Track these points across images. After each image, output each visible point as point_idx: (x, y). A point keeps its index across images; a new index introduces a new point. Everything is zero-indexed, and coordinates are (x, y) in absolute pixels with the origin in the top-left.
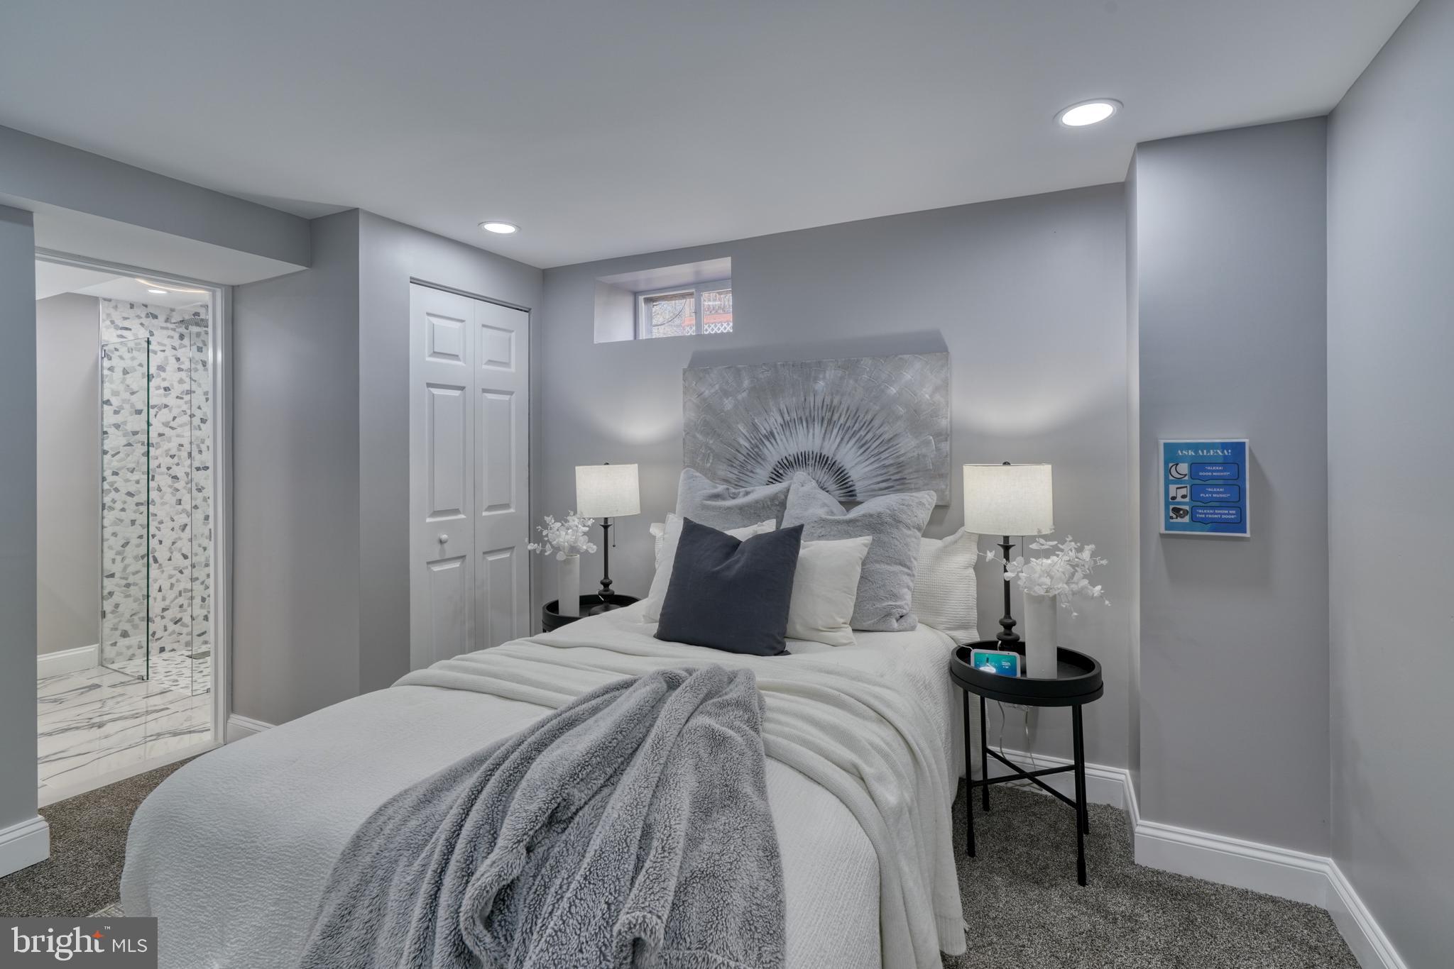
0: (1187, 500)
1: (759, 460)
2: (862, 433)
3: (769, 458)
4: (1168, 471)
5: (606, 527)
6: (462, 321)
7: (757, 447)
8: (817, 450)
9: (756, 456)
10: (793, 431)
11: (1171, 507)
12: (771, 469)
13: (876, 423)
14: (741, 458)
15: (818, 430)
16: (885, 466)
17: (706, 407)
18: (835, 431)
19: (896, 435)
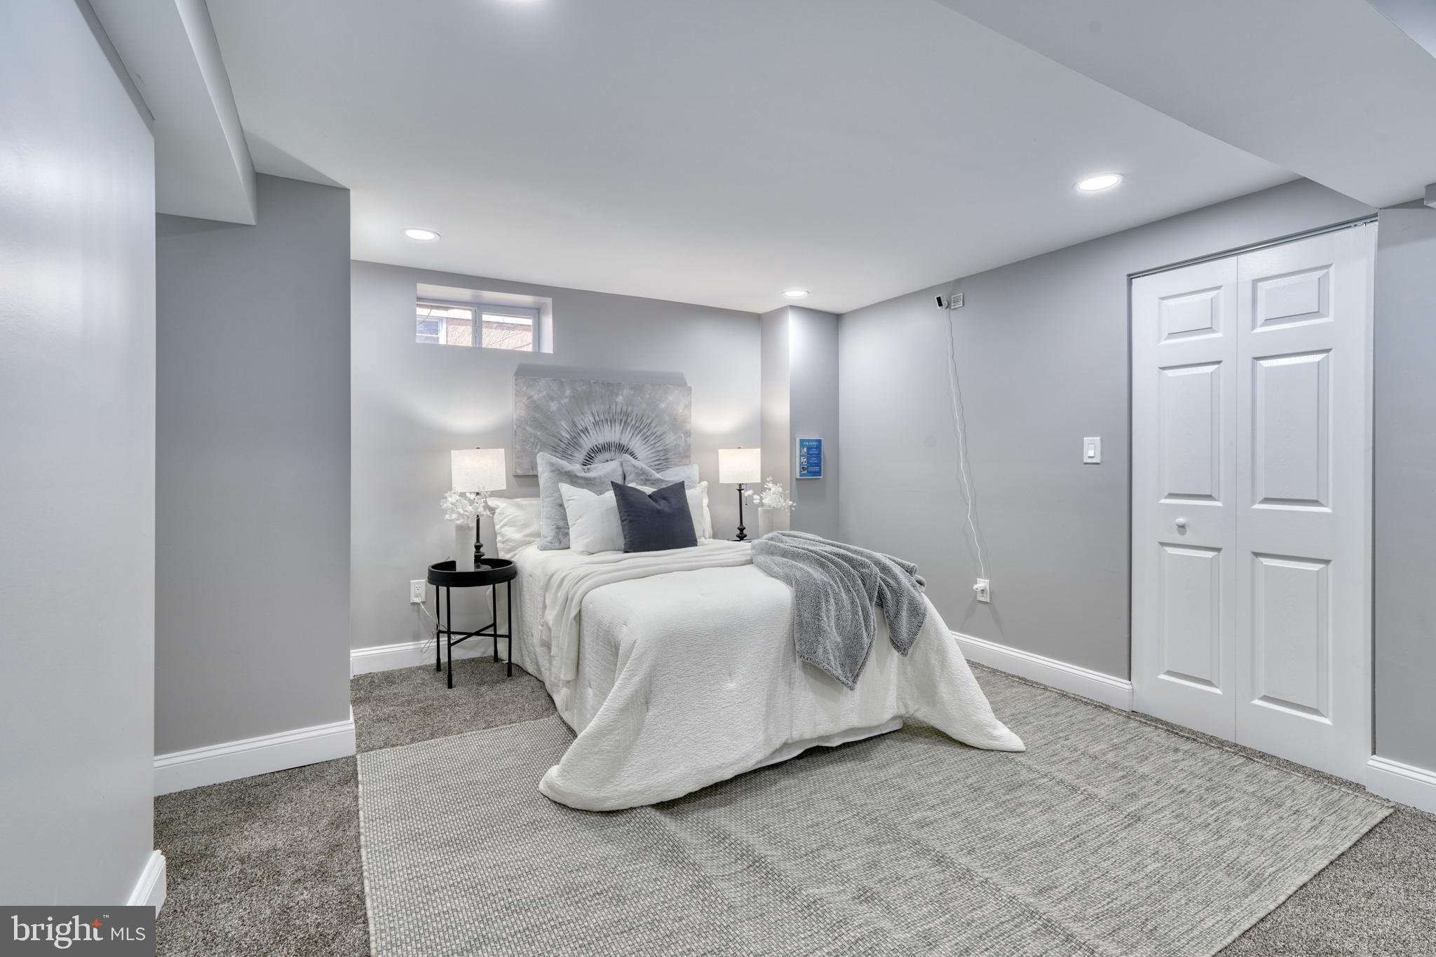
0: (806, 463)
1: (577, 447)
2: (645, 430)
3: (584, 446)
4: (800, 451)
7: (576, 438)
8: (617, 441)
9: (574, 443)
10: (602, 428)
11: (802, 467)
12: (585, 453)
13: (653, 425)
14: (563, 446)
15: (618, 428)
16: (658, 451)
17: (535, 406)
18: (629, 429)
19: (664, 433)
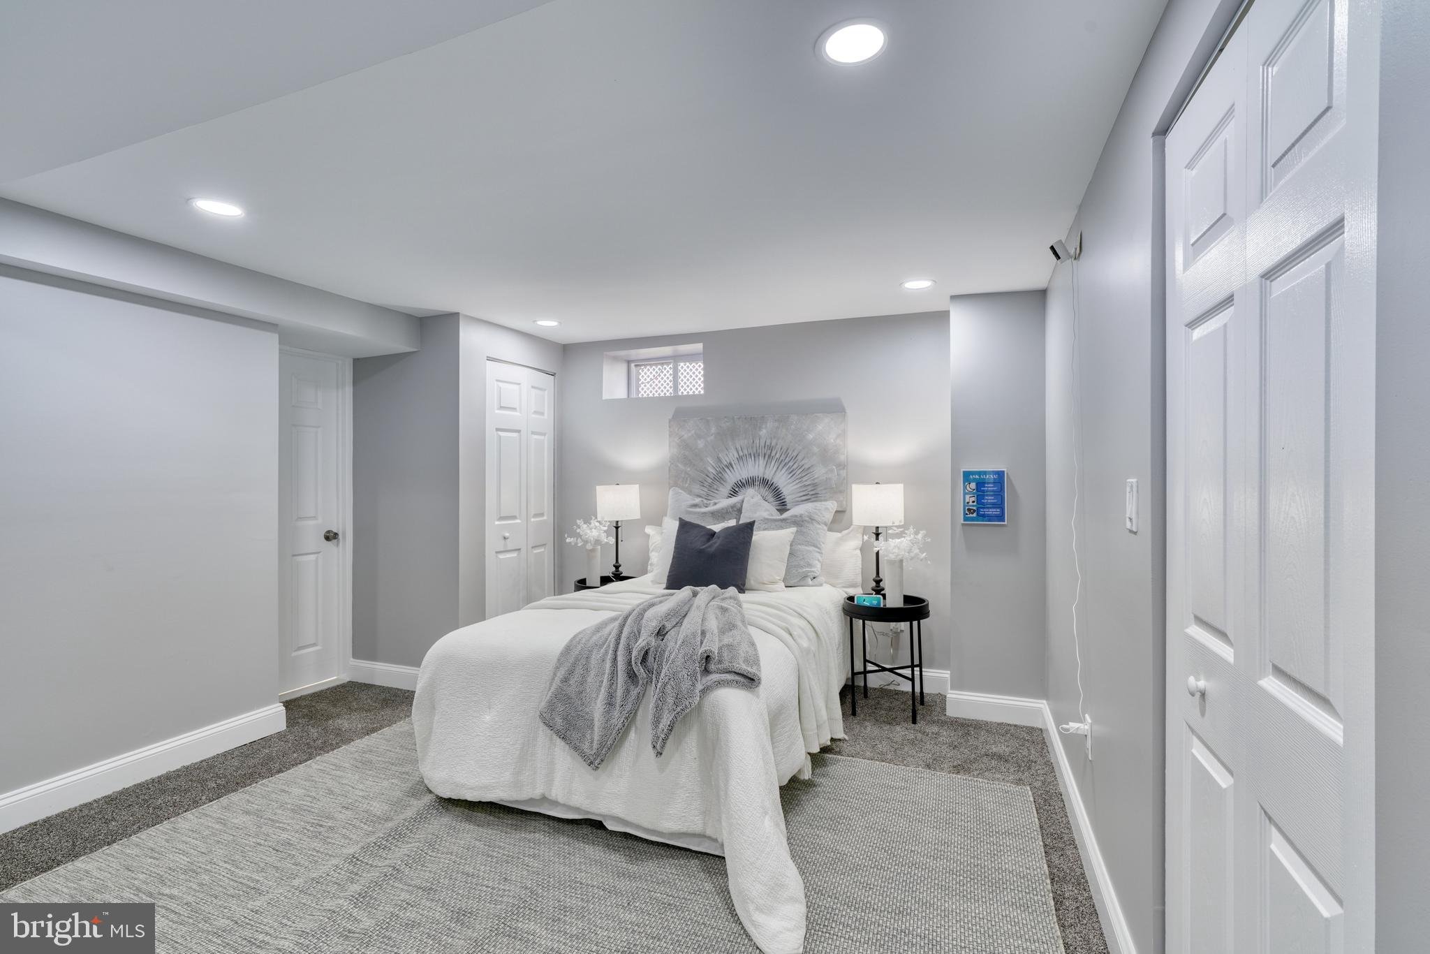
0: (975, 504)
1: (722, 482)
2: (791, 464)
3: (729, 480)
4: (965, 487)
5: (617, 528)
6: (519, 384)
7: (721, 473)
8: (761, 475)
9: (719, 479)
10: (745, 463)
11: (967, 508)
12: (730, 488)
13: (800, 458)
14: (710, 480)
15: (762, 462)
16: (805, 486)
17: (685, 445)
18: (773, 463)
19: (812, 466)
